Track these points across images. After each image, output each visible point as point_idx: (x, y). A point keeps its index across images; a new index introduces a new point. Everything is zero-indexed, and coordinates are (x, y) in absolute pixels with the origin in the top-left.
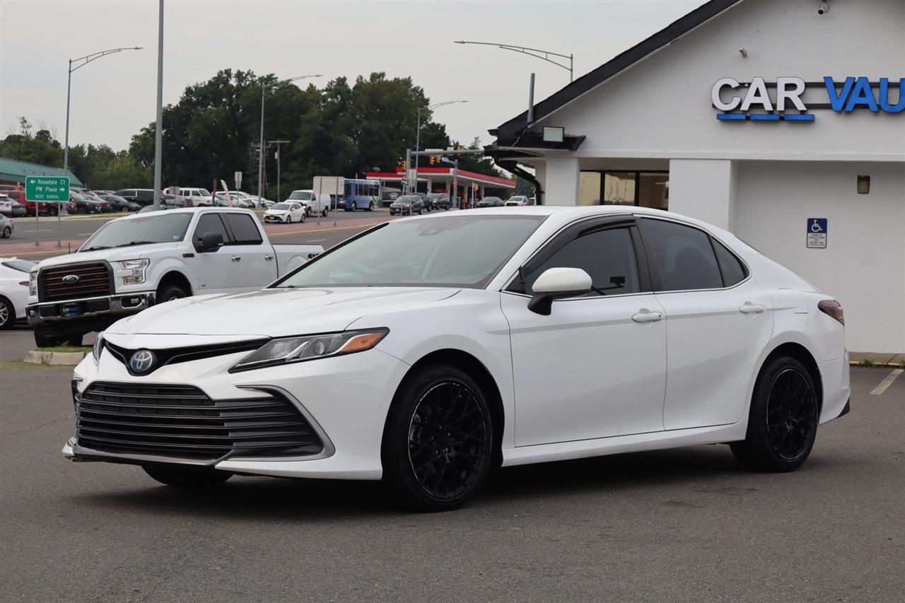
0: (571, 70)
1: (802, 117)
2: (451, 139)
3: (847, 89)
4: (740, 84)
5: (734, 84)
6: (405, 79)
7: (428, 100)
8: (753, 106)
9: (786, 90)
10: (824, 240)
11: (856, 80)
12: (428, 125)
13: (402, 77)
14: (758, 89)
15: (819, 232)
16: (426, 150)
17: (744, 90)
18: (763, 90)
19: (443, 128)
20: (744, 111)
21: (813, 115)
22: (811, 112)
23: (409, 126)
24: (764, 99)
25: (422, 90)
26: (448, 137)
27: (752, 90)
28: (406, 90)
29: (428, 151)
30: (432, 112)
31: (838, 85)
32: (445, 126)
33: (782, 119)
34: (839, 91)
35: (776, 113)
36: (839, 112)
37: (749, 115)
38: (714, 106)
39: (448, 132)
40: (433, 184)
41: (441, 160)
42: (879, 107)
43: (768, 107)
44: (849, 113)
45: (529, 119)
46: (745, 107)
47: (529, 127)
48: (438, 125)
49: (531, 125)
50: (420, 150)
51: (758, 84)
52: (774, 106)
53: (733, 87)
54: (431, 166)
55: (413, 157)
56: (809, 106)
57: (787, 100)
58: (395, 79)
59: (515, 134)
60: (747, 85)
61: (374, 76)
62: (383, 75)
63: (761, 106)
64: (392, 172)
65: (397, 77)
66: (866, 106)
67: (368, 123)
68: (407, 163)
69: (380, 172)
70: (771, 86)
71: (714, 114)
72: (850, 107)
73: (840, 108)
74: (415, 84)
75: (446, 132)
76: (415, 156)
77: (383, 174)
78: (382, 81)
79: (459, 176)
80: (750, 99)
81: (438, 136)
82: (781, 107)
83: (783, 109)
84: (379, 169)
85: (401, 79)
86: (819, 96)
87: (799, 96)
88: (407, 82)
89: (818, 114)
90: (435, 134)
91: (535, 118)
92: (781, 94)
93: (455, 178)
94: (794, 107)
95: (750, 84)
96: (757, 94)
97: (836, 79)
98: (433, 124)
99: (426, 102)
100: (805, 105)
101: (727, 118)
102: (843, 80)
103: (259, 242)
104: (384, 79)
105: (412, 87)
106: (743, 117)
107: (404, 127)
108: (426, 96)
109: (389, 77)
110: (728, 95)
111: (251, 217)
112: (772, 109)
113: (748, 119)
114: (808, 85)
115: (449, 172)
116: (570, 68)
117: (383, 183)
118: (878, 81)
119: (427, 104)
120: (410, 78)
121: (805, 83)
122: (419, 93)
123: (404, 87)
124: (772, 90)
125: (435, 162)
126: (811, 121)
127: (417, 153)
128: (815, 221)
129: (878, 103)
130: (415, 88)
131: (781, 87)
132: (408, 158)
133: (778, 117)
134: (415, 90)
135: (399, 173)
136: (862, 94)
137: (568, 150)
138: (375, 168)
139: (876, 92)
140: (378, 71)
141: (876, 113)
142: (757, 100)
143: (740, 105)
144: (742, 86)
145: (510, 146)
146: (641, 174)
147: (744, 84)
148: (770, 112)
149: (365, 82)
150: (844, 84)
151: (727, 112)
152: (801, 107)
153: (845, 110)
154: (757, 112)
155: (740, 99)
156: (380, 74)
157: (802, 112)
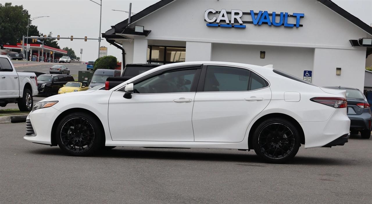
0: (101, 5)
1: (241, 26)
2: (40, 32)
3: (259, 15)
4: (216, 12)
5: (214, 12)
6: (20, 6)
7: (30, 15)
8: (221, 21)
9: (235, 15)
10: (310, 80)
11: (263, 12)
12: (29, 26)
13: (19, 5)
14: (223, 14)
15: (309, 76)
16: (31, 36)
17: (217, 14)
18: (225, 15)
19: (36, 27)
20: (218, 23)
21: (245, 26)
22: (244, 24)
23: (22, 26)
24: (226, 18)
25: (27, 11)
26: (38, 31)
27: (221, 14)
28: (21, 11)
29: (32, 37)
30: (31, 21)
31: (256, 14)
32: (37, 27)
33: (233, 27)
34: (256, 16)
35: (230, 24)
36: (255, 25)
37: (219, 24)
38: (205, 20)
39: (38, 29)
40: (32, 51)
41: (37, 41)
42: (272, 24)
43: (228, 22)
44: (259, 25)
45: (129, 22)
46: (218, 21)
47: (128, 25)
48: (34, 26)
49: (129, 25)
50: (28, 36)
51: (224, 12)
52: (230, 21)
53: (213, 13)
54: (33, 43)
55: (25, 40)
56: (244, 22)
57: (235, 19)
58: (16, 6)
59: (122, 28)
60: (219, 12)
61: (7, 4)
62: (10, 4)
63: (224, 21)
64: (15, 45)
65: (17, 5)
66: (266, 23)
67: (4, 24)
68: (23, 42)
69: (9, 45)
70: (229, 13)
71: (205, 23)
72: (260, 23)
73: (256, 23)
74: (24, 9)
75: (37, 29)
76: (27, 39)
77: (11, 46)
78: (10, 7)
79: (44, 48)
80: (220, 18)
81: (34, 31)
82: (233, 22)
83: (233, 23)
84: (9, 44)
85: (18, 6)
86: (248, 18)
87: (240, 18)
88: (21, 7)
89: (247, 25)
90: (33, 30)
91: (131, 22)
92: (233, 16)
93: (43, 49)
94: (238, 22)
95: (220, 12)
96: (223, 16)
97: (255, 12)
98: (32, 26)
99: (29, 16)
100: (242, 21)
101: (211, 25)
102: (258, 12)
103: (12, 70)
104: (11, 6)
105: (23, 10)
106: (217, 25)
107: (19, 26)
108: (29, 14)
109: (13, 5)
110: (211, 16)
111: (7, 59)
112: (229, 23)
113: (219, 26)
114: (244, 13)
115: (40, 46)
116: (100, 4)
117: (10, 50)
118: (272, 13)
119: (30, 17)
120: (22, 6)
121: (243, 13)
122: (26, 12)
123: (20, 10)
124: (229, 15)
125: (35, 42)
126: (244, 28)
127: (27, 37)
128: (307, 72)
129: (271, 22)
130: (25, 10)
131: (233, 14)
132: (23, 40)
133: (231, 26)
134: (25, 11)
135: (18, 46)
136: (265, 18)
137: (145, 36)
138: (7, 43)
139: (271, 18)
140: (9, 2)
141: (270, 26)
142: (223, 19)
143: (216, 20)
144: (217, 12)
145: (120, 33)
146: (167, 48)
147: (218, 12)
148: (228, 24)
149: (3, 6)
150: (258, 13)
151: (210, 23)
152: (241, 22)
153: (258, 24)
154: (223, 23)
155: (216, 18)
156: (10, 3)
157: (241, 24)
